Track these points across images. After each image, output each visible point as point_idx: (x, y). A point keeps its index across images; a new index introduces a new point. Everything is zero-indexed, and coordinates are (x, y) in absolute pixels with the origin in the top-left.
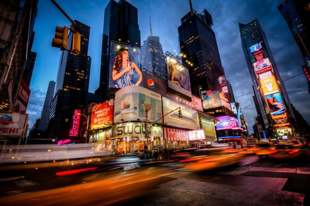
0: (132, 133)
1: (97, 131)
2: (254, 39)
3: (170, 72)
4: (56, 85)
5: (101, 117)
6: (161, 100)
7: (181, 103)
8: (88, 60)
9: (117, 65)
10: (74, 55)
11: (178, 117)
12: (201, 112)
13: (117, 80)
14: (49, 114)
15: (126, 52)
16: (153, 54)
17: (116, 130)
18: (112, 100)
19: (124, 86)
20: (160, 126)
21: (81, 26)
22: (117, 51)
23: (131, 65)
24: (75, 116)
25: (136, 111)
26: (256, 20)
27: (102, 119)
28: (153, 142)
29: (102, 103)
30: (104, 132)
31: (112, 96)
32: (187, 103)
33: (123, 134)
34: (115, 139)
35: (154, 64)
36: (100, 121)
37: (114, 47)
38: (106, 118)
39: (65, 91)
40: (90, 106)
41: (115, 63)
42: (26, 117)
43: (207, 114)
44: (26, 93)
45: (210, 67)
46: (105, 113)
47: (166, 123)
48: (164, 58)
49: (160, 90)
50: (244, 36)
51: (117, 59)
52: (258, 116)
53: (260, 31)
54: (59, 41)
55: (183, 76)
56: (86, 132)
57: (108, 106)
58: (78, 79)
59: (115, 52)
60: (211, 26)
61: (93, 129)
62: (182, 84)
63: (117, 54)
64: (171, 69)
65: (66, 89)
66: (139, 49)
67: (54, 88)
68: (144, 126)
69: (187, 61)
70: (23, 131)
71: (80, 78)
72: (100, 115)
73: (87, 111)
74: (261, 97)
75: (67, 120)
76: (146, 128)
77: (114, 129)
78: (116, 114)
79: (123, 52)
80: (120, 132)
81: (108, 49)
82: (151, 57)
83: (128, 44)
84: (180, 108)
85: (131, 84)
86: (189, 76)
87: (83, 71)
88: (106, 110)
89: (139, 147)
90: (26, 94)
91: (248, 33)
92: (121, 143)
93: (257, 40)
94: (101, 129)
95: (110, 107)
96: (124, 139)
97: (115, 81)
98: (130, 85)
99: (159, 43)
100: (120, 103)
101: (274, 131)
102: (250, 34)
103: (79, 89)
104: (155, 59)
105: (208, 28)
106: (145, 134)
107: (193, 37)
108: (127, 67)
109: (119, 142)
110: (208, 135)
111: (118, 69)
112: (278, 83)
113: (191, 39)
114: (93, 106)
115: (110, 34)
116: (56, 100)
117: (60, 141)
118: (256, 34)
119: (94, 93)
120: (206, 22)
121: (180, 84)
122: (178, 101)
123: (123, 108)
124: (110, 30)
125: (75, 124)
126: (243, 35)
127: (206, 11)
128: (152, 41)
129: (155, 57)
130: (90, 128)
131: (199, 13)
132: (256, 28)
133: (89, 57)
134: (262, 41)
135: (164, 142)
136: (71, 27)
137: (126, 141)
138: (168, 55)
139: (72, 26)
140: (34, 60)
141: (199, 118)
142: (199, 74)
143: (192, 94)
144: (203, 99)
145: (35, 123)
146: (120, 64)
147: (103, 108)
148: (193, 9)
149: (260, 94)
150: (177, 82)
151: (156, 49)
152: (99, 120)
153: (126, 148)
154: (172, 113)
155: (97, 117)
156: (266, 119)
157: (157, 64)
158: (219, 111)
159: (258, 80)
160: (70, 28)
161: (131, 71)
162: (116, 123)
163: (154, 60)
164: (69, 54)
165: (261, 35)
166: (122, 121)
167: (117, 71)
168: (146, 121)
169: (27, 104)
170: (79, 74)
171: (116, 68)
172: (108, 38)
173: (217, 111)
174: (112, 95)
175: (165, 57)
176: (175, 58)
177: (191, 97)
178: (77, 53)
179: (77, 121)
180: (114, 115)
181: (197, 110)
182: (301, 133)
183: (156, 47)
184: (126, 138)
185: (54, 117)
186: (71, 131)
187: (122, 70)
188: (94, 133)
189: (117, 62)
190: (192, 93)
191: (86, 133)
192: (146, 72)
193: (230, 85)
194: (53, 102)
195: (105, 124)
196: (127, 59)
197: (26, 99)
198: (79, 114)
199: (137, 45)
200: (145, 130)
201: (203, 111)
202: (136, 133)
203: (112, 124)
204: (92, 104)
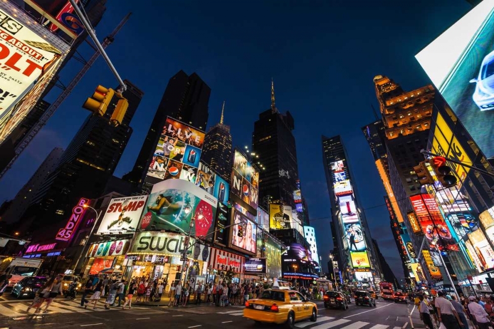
0: (162, 249)
1: (107, 238)
6: (216, 207)
8: (128, 131)
12: (266, 232)
17: (139, 241)
20: (207, 244)
24: (78, 208)
30: (118, 241)
33: (149, 248)
34: (133, 255)
40: (108, 196)
43: (273, 237)
48: (232, 153)
56: (87, 237)
60: (292, 130)
61: (101, 233)
68: (183, 241)
69: (259, 163)
73: (100, 202)
76: (186, 244)
77: (135, 239)
80: (145, 246)
83: (189, 125)
92: (140, 264)
94: (114, 236)
96: (147, 258)
103: (98, 168)
105: (288, 131)
106: (182, 254)
107: (270, 137)
109: (138, 261)
112: (358, 211)
113: (267, 138)
116: (54, 177)
117: (34, 246)
120: (287, 125)
125: (73, 221)
126: (324, 147)
130: (96, 231)
131: (281, 114)
133: (131, 128)
134: (344, 160)
135: (208, 270)
137: (149, 261)
138: (238, 150)
141: (263, 240)
143: (259, 207)
159: (337, 203)
162: (141, 230)
165: (344, 152)
166: (153, 229)
168: (188, 234)
174: (148, 187)
175: (234, 152)
176: (245, 156)
177: (257, 209)
179: (78, 216)
180: (142, 217)
181: (261, 229)
184: (151, 256)
185: (39, 203)
186: (61, 230)
188: (101, 240)
190: (259, 204)
191: (86, 239)
194: (47, 179)
195: (123, 229)
198: (85, 206)
199: (201, 129)
200: (184, 248)
201: (268, 231)
202: (169, 250)
203: (135, 230)
204: (114, 194)
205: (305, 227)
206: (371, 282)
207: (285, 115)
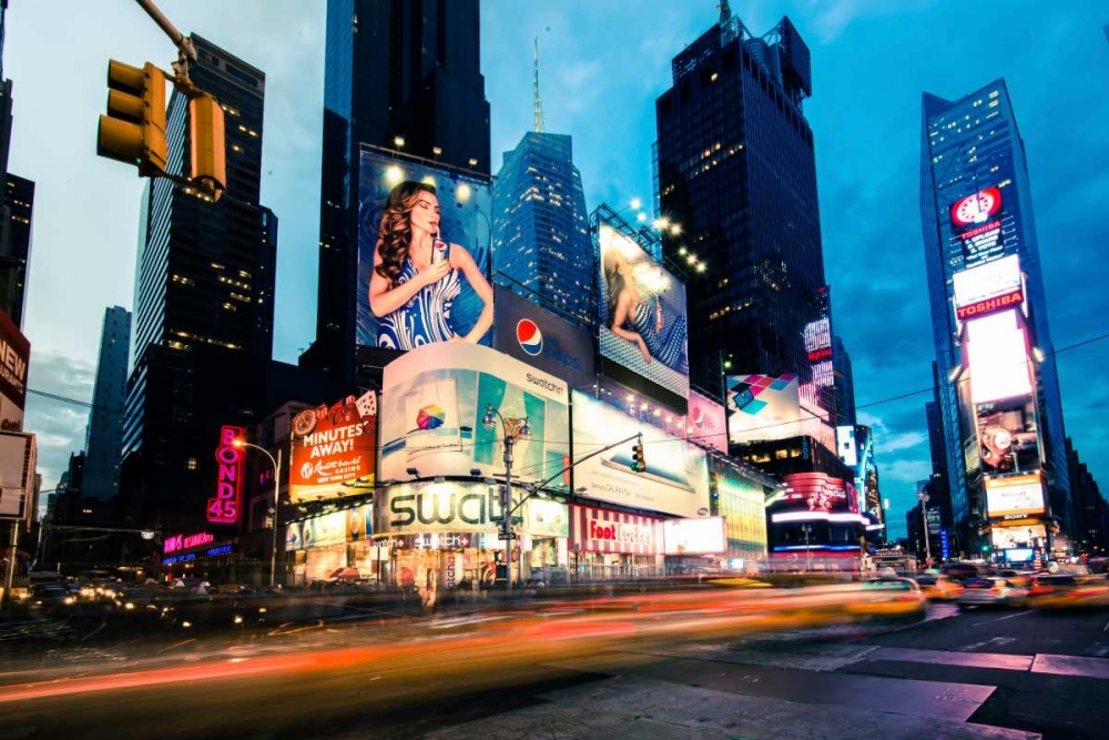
0: (448, 520)
1: (316, 507)
2: (974, 168)
3: (609, 292)
4: (134, 325)
5: (326, 459)
6: (566, 403)
7: (646, 418)
8: (265, 223)
9: (388, 252)
10: (202, 200)
11: (629, 469)
12: (718, 453)
13: (391, 315)
14: (120, 438)
15: (427, 197)
16: (543, 212)
17: (389, 506)
18: (372, 393)
19: (421, 343)
20: (557, 498)
21: (222, 66)
22: (390, 191)
23: (447, 255)
24: (224, 450)
25: (465, 441)
26: (999, 84)
27: (333, 464)
28: (528, 555)
29: (329, 406)
30: (343, 513)
31: (372, 381)
32: (669, 418)
33: (416, 520)
34: (387, 538)
35: (543, 259)
36: (321, 473)
37: (374, 175)
38: (346, 463)
39: (175, 350)
40: (284, 414)
41: (380, 242)
42: (28, 446)
43: (740, 463)
44: (10, 350)
45: (776, 282)
46: (345, 444)
47: (583, 489)
48: (589, 233)
49: (565, 363)
50: (937, 155)
51: (387, 226)
52: (932, 477)
53: (1006, 134)
54: (128, 130)
55: (662, 312)
56: (272, 511)
57: (356, 419)
58: (227, 306)
59: (381, 196)
60: (801, 99)
61: (300, 500)
62: (657, 346)
63: (389, 205)
64: (613, 280)
65: (177, 345)
66: (485, 188)
67: (128, 338)
68: (496, 498)
69: (683, 251)
70: (23, 497)
71: (234, 302)
72: (327, 450)
73: (270, 431)
74: (958, 407)
75: (192, 464)
76: (504, 503)
77: (380, 502)
78: (389, 450)
79: (412, 200)
80: (406, 516)
81: (347, 180)
82: (533, 227)
83: (435, 162)
84: (640, 435)
85: (447, 335)
86: (685, 314)
87: (243, 274)
88: (346, 432)
89: (477, 570)
90: (13, 357)
91: (953, 142)
92: (409, 554)
93: (987, 176)
94: (329, 502)
95: (362, 422)
96: (420, 541)
97: (382, 320)
98: (444, 339)
99: (569, 167)
100: (402, 408)
101: (981, 533)
102: (963, 144)
103: (231, 346)
104: (550, 236)
105: (788, 109)
106: (500, 527)
107: (718, 147)
108: (432, 262)
109: (401, 548)
110: (736, 537)
111: (392, 268)
112: (1033, 359)
113: (708, 153)
114: (293, 415)
115: (355, 113)
116: (141, 385)
117: (174, 539)
118: (989, 147)
119: (295, 362)
120: (780, 81)
121: (647, 344)
122: (632, 412)
123: (417, 427)
124: (356, 92)
125: (227, 480)
126: (930, 148)
127: (786, 28)
128: (540, 156)
129: (549, 228)
130: (285, 495)
131: (756, 35)
132: (996, 117)
133: (269, 212)
134: (1008, 182)
135: (572, 555)
136: (177, 66)
137: (428, 548)
138: (607, 222)
139: (181, 62)
140: (28, 213)
141: (712, 475)
142: (728, 309)
143: (692, 387)
144: (732, 405)
145: (67, 469)
146: (402, 250)
147: (335, 424)
148: (733, 15)
149: (957, 397)
150: (637, 337)
151: (557, 190)
152: (319, 467)
153: (429, 571)
154: (608, 455)
155: (312, 457)
156: (963, 490)
157: (560, 255)
158: (789, 453)
159: (957, 344)
160: (172, 73)
161: (446, 280)
162: (386, 482)
163: (546, 241)
164: (177, 193)
165: (1010, 152)
166: (413, 477)
167: (389, 280)
168: (504, 479)
169: (24, 394)
170: (230, 281)
171: (386, 264)
172: (349, 132)
173: (783, 453)
174: (370, 376)
175: (595, 230)
176: (633, 235)
177: (687, 397)
178: (212, 194)
179: (233, 468)
180: (380, 452)
181: (703, 447)
182: (1080, 542)
183: (558, 185)
184: (427, 536)
185: (138, 451)
186: (213, 502)
187: (410, 277)
188: (305, 514)
189: (388, 239)
190: (691, 382)
191: (271, 515)
192: (510, 287)
193: (847, 356)
194: (129, 391)
195: (344, 484)
196: (429, 228)
197: (17, 377)
198: (238, 443)
199: (474, 167)
200: (502, 511)
201: (726, 451)
202: (465, 520)
203: (373, 485)
204: (291, 407)
205: (839, 428)
206: (1039, 549)
207: (773, 40)
